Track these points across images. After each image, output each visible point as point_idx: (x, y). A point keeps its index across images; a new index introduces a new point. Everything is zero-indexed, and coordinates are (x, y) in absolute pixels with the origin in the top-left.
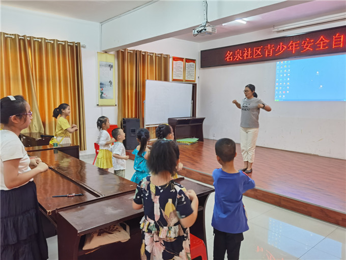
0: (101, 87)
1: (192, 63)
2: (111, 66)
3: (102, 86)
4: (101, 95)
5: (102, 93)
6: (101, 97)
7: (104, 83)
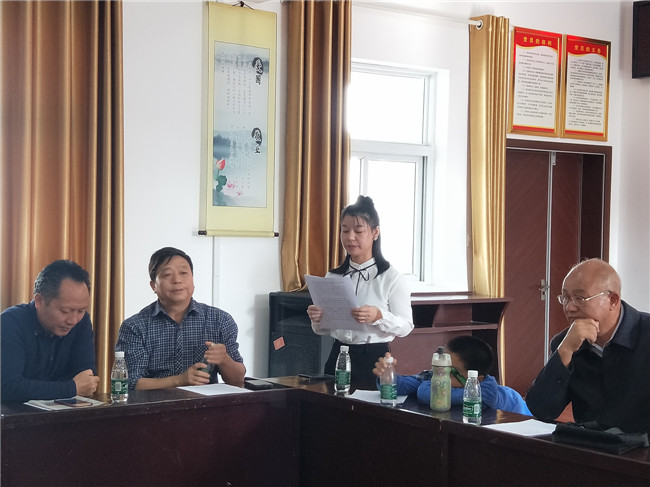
0: (216, 156)
1: (594, 57)
2: (260, 65)
3: (222, 149)
4: (219, 188)
5: (222, 181)
6: (219, 199)
7: (231, 138)
